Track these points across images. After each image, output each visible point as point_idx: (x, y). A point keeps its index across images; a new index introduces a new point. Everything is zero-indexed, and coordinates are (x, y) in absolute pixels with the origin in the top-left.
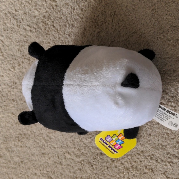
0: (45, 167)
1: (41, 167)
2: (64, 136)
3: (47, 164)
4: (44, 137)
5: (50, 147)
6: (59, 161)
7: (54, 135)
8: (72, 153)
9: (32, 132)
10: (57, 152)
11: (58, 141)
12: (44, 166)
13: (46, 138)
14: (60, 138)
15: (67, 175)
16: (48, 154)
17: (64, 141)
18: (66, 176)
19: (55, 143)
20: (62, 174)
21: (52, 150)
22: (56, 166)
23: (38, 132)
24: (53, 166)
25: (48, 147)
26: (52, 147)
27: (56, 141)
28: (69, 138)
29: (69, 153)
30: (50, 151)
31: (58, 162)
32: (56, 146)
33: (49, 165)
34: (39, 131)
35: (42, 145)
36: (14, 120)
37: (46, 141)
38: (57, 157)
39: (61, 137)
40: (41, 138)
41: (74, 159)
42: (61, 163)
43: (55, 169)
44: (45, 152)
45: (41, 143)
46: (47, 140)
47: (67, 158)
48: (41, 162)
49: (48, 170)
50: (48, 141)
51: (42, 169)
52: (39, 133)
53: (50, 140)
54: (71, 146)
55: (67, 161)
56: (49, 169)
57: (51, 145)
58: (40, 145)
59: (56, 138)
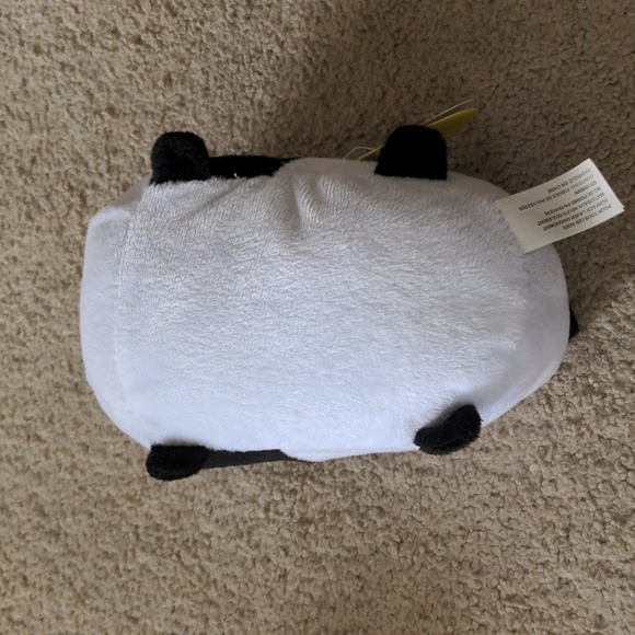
0: (22, 402)
1: (7, 405)
3: (27, 393)
4: (26, 305)
5: (45, 338)
6: (70, 381)
7: (61, 295)
10: (68, 351)
12: (15, 401)
13: (32, 307)
15: (96, 425)
16: (32, 360)
18: (92, 427)
19: (62, 321)
20: (77, 424)
21: (51, 347)
22: (60, 398)
23: (6, 288)
24: (49, 398)
25: (38, 338)
26: (50, 336)
27: (66, 316)
30: (43, 350)
31: (68, 385)
32: (66, 333)
33: (36, 396)
34: (8, 284)
35: (14, 333)
37: (31, 317)
38: (67, 369)
40: (15, 306)
42: (80, 386)
43: (57, 410)
44: (23, 353)
45: (14, 326)
46: (36, 314)
48: (7, 387)
49: (29, 414)
50: (38, 318)
51: (11, 412)
52: (9, 292)
53: (46, 315)
56: (32, 410)
57: (49, 330)
58: (7, 331)
59: (66, 305)
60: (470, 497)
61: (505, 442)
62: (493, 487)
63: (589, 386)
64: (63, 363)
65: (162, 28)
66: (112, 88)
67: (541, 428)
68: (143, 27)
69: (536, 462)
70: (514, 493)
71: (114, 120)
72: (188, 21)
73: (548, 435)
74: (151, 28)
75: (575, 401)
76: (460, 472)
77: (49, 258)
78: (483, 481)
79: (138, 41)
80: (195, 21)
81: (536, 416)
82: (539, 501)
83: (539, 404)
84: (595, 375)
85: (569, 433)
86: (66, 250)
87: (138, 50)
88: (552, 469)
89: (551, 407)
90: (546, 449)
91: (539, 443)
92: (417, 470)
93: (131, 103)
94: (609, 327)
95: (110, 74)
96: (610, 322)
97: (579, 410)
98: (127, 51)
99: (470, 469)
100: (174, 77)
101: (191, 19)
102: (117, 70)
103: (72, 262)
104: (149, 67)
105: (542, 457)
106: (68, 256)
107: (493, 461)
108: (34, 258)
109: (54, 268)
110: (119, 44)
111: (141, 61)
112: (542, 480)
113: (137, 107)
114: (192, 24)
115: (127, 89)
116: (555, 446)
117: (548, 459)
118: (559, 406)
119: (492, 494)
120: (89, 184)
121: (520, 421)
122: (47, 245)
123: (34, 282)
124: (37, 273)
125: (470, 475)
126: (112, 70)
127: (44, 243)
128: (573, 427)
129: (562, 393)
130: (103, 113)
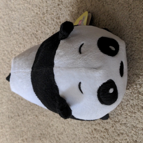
9: (48, 133)
36: (37, 122)
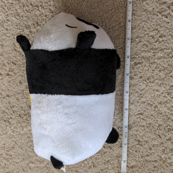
2: (23, 148)
4: (5, 157)
5: (13, 164)
7: (13, 151)
8: (35, 161)
10: (21, 166)
11: (19, 155)
13: (7, 157)
14: (20, 152)
16: (12, 171)
17: (24, 153)
19: (16, 158)
21: (16, 166)
25: (11, 165)
26: (14, 163)
27: (17, 156)
28: (28, 148)
29: (32, 163)
30: (14, 168)
32: (18, 161)
35: (4, 166)
37: (7, 160)
38: (23, 171)
39: (21, 150)
40: (1, 158)
41: (39, 166)
44: (9, 170)
45: (3, 164)
46: (8, 158)
47: (32, 167)
50: (9, 159)
53: (11, 158)
54: (33, 155)
55: (32, 171)
57: (14, 162)
58: (2, 166)
59: (16, 153)
60: (148, 170)
61: (152, 152)
62: (154, 165)
63: (169, 129)
64: (21, 169)
65: (13, 69)
66: (6, 89)
67: (160, 144)
68: (8, 70)
69: (163, 154)
70: (160, 165)
71: (10, 98)
72: (20, 65)
73: (163, 146)
74: (10, 70)
75: (167, 134)
76: (143, 164)
77: (6, 142)
78: (150, 164)
79: (8, 75)
80: (22, 64)
81: (158, 141)
82: (168, 165)
83: (157, 138)
84: (169, 125)
85: (169, 143)
86: (10, 138)
87: (9, 77)
88: (168, 155)
89: (161, 138)
90: (164, 150)
91: (162, 149)
92: (131, 167)
93: (13, 92)
94: (168, 111)
95: (4, 86)
96: (168, 109)
97: (169, 136)
98: (6, 78)
99: (145, 162)
100: (22, 81)
101: (20, 64)
102: (5, 84)
103: (13, 141)
104: (14, 81)
105: (164, 153)
106: (11, 140)
107: (151, 158)
108: (2, 143)
109: (8, 144)
110: (3, 77)
111: (11, 80)
112: (166, 159)
113: (14, 92)
114: (21, 66)
115: (10, 89)
116: (166, 148)
117: (166, 152)
118: (163, 137)
119: (154, 167)
120: (9, 118)
121: (154, 144)
122: (4, 138)
123: (4, 150)
124: (4, 147)
125: (146, 164)
126: (4, 85)
127: (3, 138)
128: (169, 142)
129: (162, 133)
130: (6, 97)
